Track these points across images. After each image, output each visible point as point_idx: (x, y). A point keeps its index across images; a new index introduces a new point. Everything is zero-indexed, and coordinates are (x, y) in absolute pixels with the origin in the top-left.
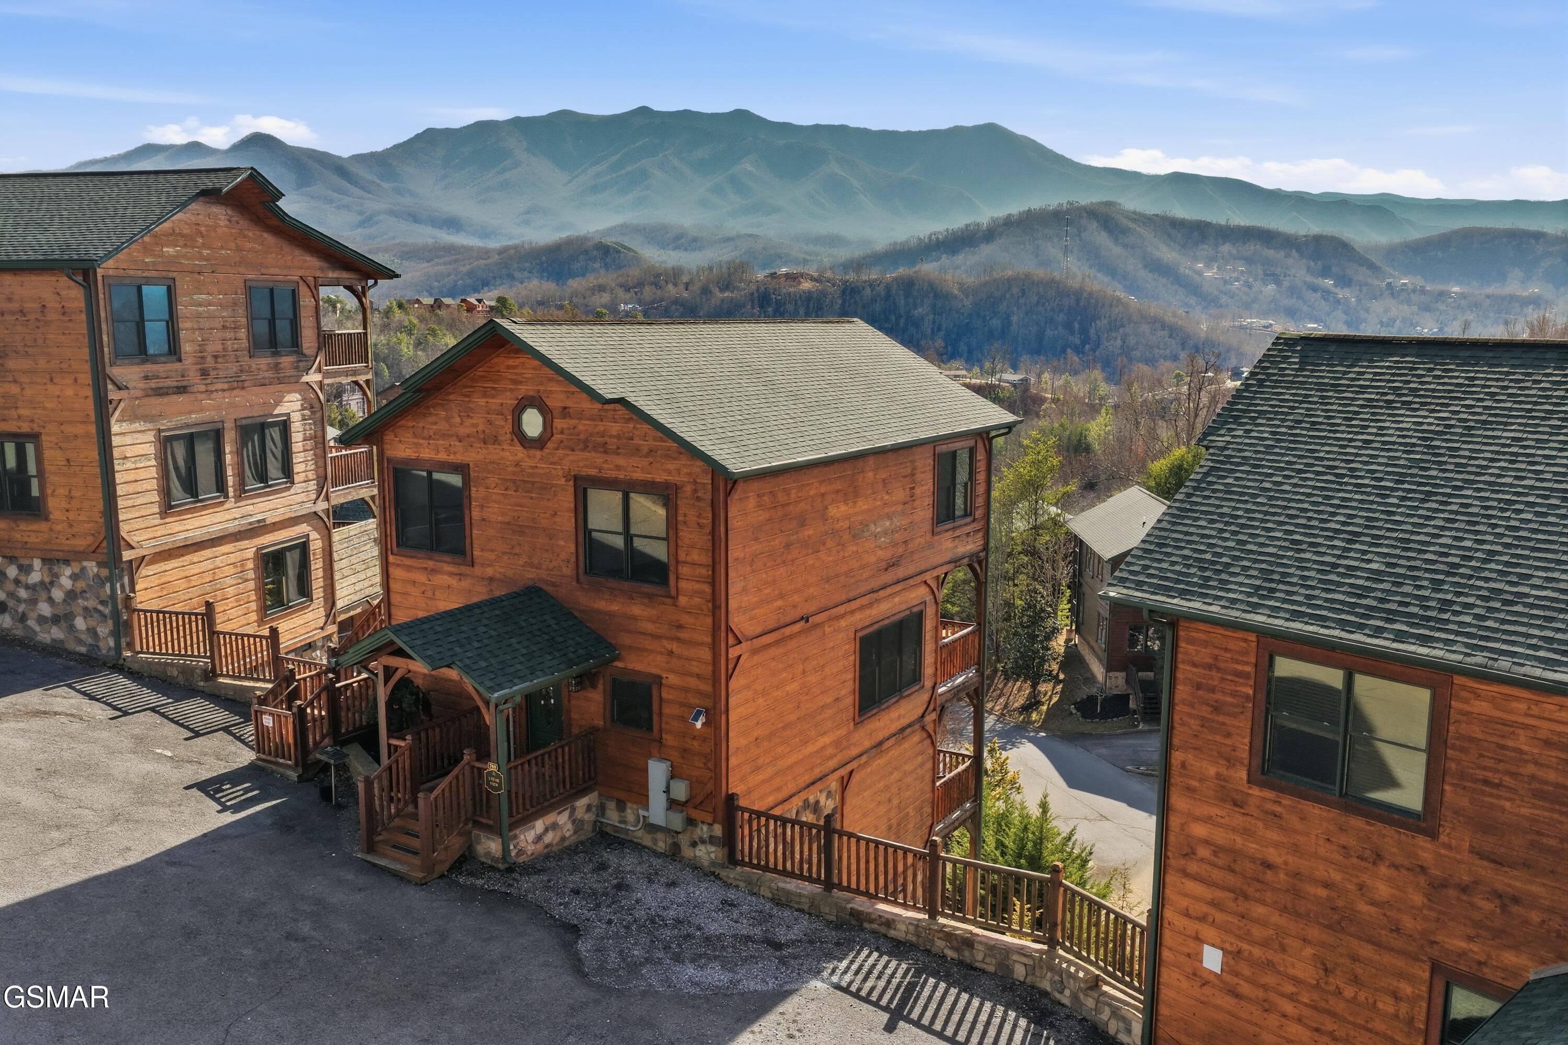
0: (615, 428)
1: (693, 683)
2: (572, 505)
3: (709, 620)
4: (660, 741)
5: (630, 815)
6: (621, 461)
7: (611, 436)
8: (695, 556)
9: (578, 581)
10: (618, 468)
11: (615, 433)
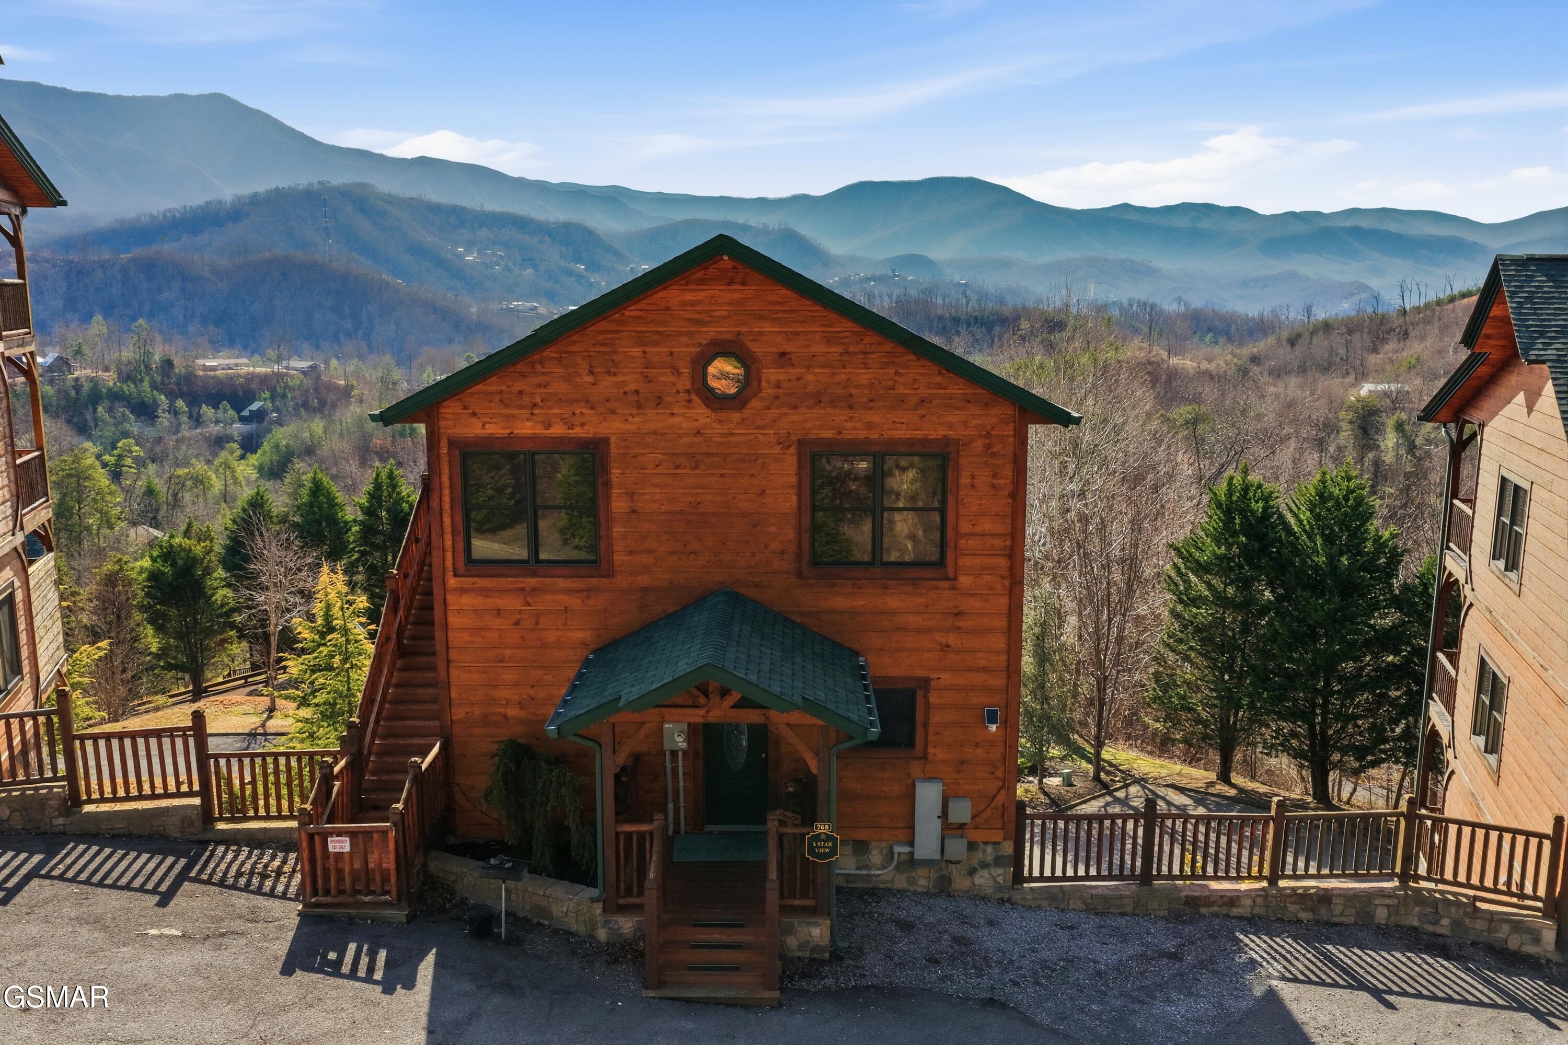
0: (864, 377)
1: (978, 678)
2: (793, 480)
3: (1004, 601)
4: (925, 757)
5: (876, 857)
6: (875, 418)
7: (858, 386)
8: (987, 525)
9: (800, 575)
10: (870, 426)
11: (865, 382)
